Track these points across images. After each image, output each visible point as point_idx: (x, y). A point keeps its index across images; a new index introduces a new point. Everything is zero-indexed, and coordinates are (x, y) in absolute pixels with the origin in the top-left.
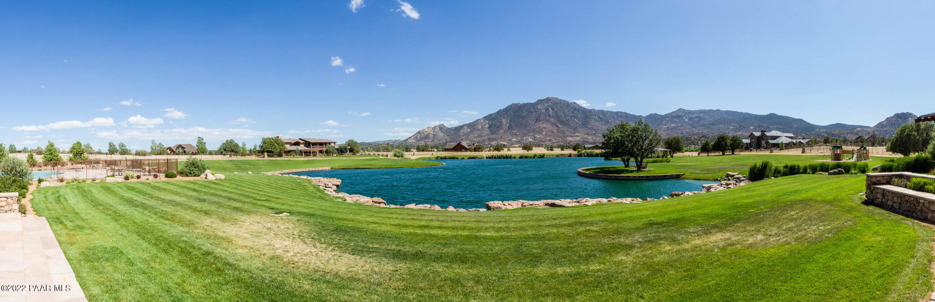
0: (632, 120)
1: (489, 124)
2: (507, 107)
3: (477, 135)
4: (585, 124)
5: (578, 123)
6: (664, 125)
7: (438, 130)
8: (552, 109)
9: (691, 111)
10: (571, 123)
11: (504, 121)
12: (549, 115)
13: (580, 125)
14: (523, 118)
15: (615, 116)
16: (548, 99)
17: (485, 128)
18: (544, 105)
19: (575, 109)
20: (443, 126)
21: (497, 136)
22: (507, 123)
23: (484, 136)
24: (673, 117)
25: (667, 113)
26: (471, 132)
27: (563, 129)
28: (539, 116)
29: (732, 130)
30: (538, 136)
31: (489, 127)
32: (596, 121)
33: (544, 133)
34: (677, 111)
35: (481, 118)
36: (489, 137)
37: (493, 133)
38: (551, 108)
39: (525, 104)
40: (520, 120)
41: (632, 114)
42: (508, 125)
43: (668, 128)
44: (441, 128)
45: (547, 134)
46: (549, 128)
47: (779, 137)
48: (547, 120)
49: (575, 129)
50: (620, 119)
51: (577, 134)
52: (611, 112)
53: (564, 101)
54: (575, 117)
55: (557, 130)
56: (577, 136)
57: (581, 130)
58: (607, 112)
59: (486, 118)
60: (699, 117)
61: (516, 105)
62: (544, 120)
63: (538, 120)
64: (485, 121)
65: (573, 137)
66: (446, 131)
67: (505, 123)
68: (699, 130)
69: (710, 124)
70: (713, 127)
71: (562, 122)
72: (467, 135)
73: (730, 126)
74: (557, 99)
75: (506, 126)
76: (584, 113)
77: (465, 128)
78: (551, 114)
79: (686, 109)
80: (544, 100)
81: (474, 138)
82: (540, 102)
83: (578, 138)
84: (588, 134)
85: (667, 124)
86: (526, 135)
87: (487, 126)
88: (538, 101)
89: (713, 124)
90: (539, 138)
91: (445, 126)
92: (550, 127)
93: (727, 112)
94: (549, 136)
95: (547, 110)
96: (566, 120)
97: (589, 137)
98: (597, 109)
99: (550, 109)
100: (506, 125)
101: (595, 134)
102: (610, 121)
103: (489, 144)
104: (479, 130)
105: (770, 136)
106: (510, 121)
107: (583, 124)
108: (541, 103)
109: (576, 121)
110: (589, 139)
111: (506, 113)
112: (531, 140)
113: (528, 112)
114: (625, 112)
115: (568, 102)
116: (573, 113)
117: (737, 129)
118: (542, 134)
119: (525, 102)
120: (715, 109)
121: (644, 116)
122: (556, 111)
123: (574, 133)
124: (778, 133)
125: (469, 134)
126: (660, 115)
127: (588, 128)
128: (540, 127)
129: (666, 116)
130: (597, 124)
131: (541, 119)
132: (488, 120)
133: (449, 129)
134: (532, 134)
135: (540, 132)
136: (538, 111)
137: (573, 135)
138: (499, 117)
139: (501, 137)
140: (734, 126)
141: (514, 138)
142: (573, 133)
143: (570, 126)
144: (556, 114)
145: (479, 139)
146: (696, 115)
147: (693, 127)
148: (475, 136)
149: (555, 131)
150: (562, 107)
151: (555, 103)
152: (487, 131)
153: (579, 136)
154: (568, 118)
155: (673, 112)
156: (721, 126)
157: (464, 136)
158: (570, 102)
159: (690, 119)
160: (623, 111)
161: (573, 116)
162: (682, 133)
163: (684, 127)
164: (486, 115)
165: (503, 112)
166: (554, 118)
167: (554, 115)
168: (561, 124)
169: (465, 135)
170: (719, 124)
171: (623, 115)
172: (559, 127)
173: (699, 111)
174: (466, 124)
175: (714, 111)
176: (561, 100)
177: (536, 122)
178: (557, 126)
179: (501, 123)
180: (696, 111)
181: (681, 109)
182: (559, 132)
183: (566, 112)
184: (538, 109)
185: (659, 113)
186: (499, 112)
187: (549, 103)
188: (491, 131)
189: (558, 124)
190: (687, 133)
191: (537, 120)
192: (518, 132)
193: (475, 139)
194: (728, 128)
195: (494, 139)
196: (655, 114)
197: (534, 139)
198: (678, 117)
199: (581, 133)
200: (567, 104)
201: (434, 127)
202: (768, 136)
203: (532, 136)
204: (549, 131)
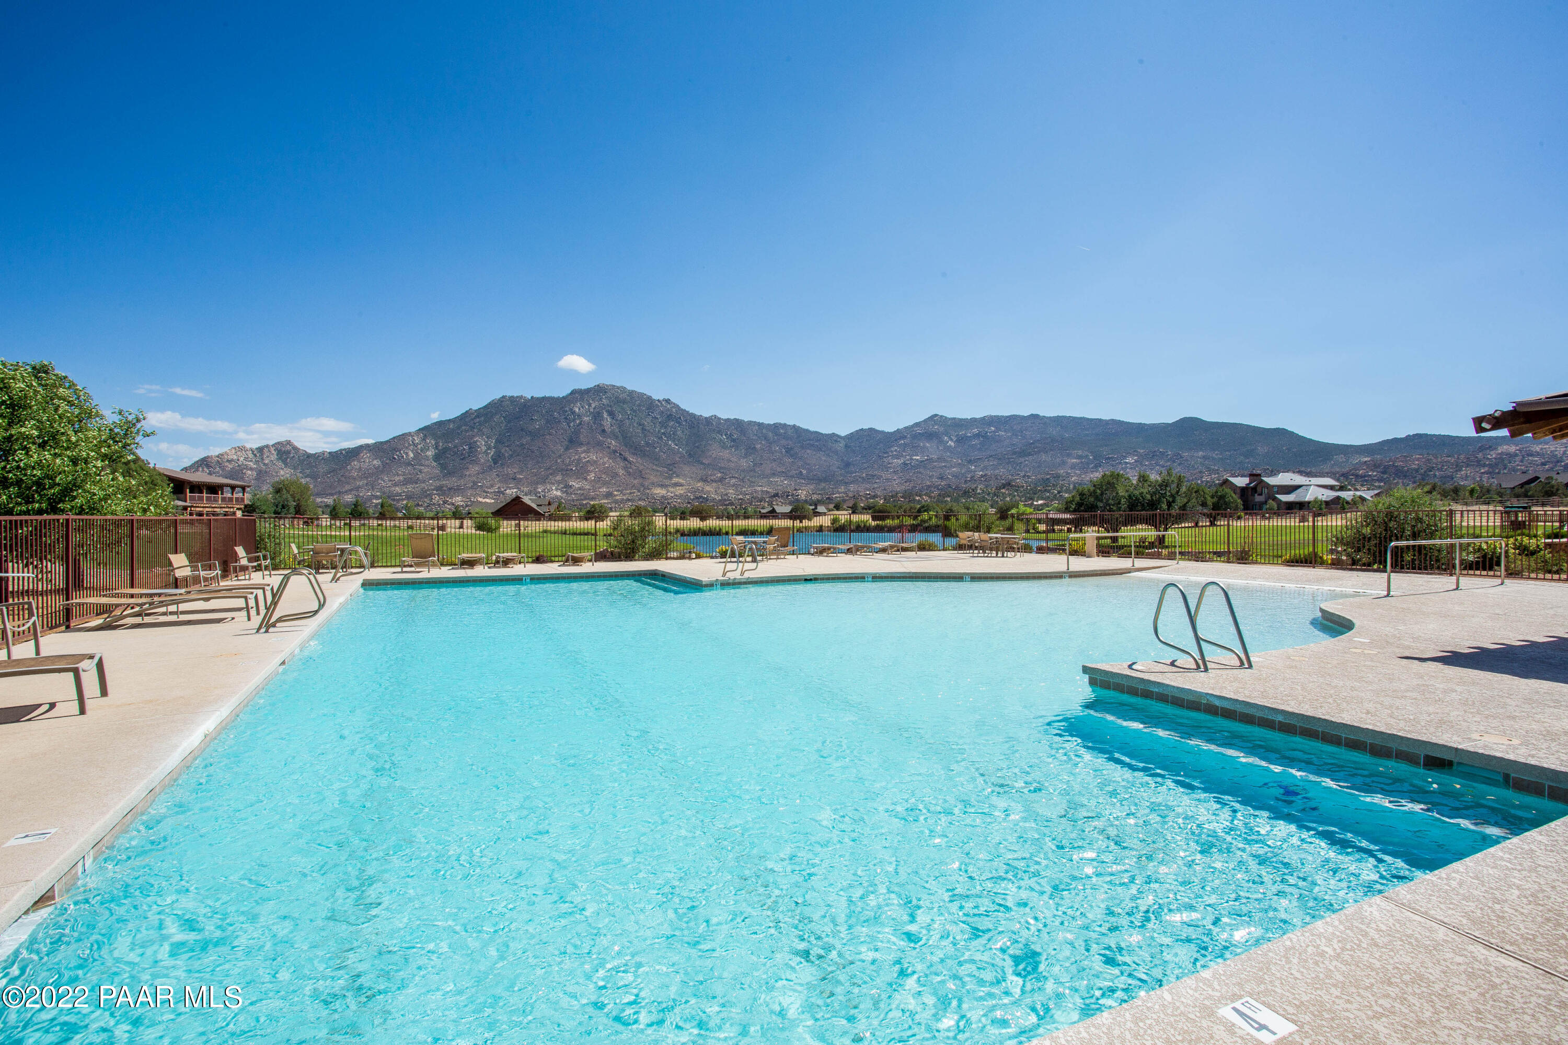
0: (812, 445)
1: (437, 448)
2: (490, 404)
3: (401, 478)
4: (695, 455)
5: (679, 452)
6: (893, 457)
7: (274, 457)
8: (611, 414)
9: (961, 420)
10: (661, 450)
11: (481, 442)
12: (604, 431)
13: (682, 457)
14: (534, 435)
15: (770, 434)
16: (599, 391)
17: (427, 458)
18: (590, 405)
19: (670, 417)
20: (289, 448)
21: (462, 482)
22: (489, 448)
23: (424, 482)
24: (915, 437)
25: (901, 427)
26: (385, 469)
27: (641, 468)
28: (577, 432)
29: (1073, 467)
30: (575, 484)
31: (437, 458)
32: (724, 447)
33: (592, 476)
34: (925, 421)
35: (413, 429)
36: (438, 483)
37: (451, 474)
38: (608, 411)
39: (538, 399)
40: (524, 441)
41: (812, 429)
42: (492, 452)
43: (905, 464)
44: (285, 451)
45: (598, 479)
46: (604, 463)
47: (1299, 487)
48: (600, 444)
49: (671, 469)
50: (783, 442)
51: (675, 480)
52: (760, 425)
53: (640, 395)
54: (669, 438)
55: (625, 468)
56: (676, 485)
57: (686, 469)
58: (750, 423)
59: (427, 431)
60: (985, 436)
61: (512, 399)
62: (588, 443)
63: (573, 442)
64: (424, 439)
65: (667, 486)
66: (301, 462)
67: (484, 448)
68: (985, 468)
69: (1015, 453)
70: (1022, 460)
71: (637, 450)
72: (371, 476)
73: (1069, 455)
74: (623, 389)
75: (488, 454)
76: (691, 427)
77: (366, 455)
78: (608, 429)
79: (950, 415)
80: (588, 391)
81: (396, 485)
82: (578, 395)
83: (680, 491)
84: (704, 480)
85: (902, 456)
86: (544, 481)
87: (430, 453)
88: (573, 392)
89: (1023, 453)
90: (580, 489)
91: (296, 449)
92: (607, 462)
93: (1059, 421)
94: (605, 483)
95: (597, 416)
96: (647, 444)
97: (708, 488)
98: (724, 416)
99: (605, 415)
100: (486, 453)
101: (721, 480)
102: (758, 446)
103: (445, 502)
104: (409, 464)
105: (1279, 486)
106: (498, 441)
107: (690, 455)
108: (582, 399)
109: (673, 446)
110: (709, 492)
111: (485, 421)
112: (559, 493)
113: (548, 421)
114: (794, 426)
115: (649, 398)
116: (663, 425)
117: (1088, 464)
118: (586, 479)
119: (539, 394)
121: (843, 434)
122: (622, 421)
123: (671, 478)
124: (1298, 479)
125: (379, 471)
126: (882, 432)
127: (702, 463)
128: (579, 460)
129: (899, 435)
130: (725, 454)
131: (582, 438)
132: (436, 436)
133: (309, 456)
134: (559, 478)
135: (581, 473)
136: (574, 420)
137: (667, 482)
138: (466, 431)
139: (475, 483)
140: (1079, 457)
141: (510, 488)
142: (666, 478)
143: (657, 459)
144: (620, 427)
145: (410, 488)
146: (976, 431)
147: (970, 462)
148: (397, 478)
149: (621, 472)
150: (635, 411)
151: (619, 401)
152: (430, 468)
153: (682, 485)
154: (653, 439)
155: (917, 425)
156: (1044, 457)
157: (361, 478)
158: (655, 397)
159: (961, 440)
160: (790, 422)
161: (664, 434)
162: (942, 478)
163: (945, 461)
165: (478, 416)
166: (616, 438)
167: (617, 430)
168: (634, 454)
169: (365, 476)
170: (1039, 452)
171: (790, 432)
172: (630, 462)
173: (983, 419)
174: (368, 446)
175: (1023, 418)
176: (632, 392)
177: (567, 449)
178: (625, 459)
179: (473, 447)
180: (974, 420)
181: (936, 415)
182: (629, 474)
183: (647, 422)
184: (573, 413)
185: (879, 428)
186: (466, 417)
187: (601, 399)
188: (443, 467)
189: (627, 455)
190: (955, 476)
191: (571, 441)
192: (521, 472)
193: (398, 489)
194: (1064, 463)
195: (457, 490)
196: (871, 430)
197: (566, 492)
198: (930, 436)
199: (685, 476)
200: (649, 404)
201: (261, 449)
202: (1273, 486)
203: (559, 482)
204: (606, 471)
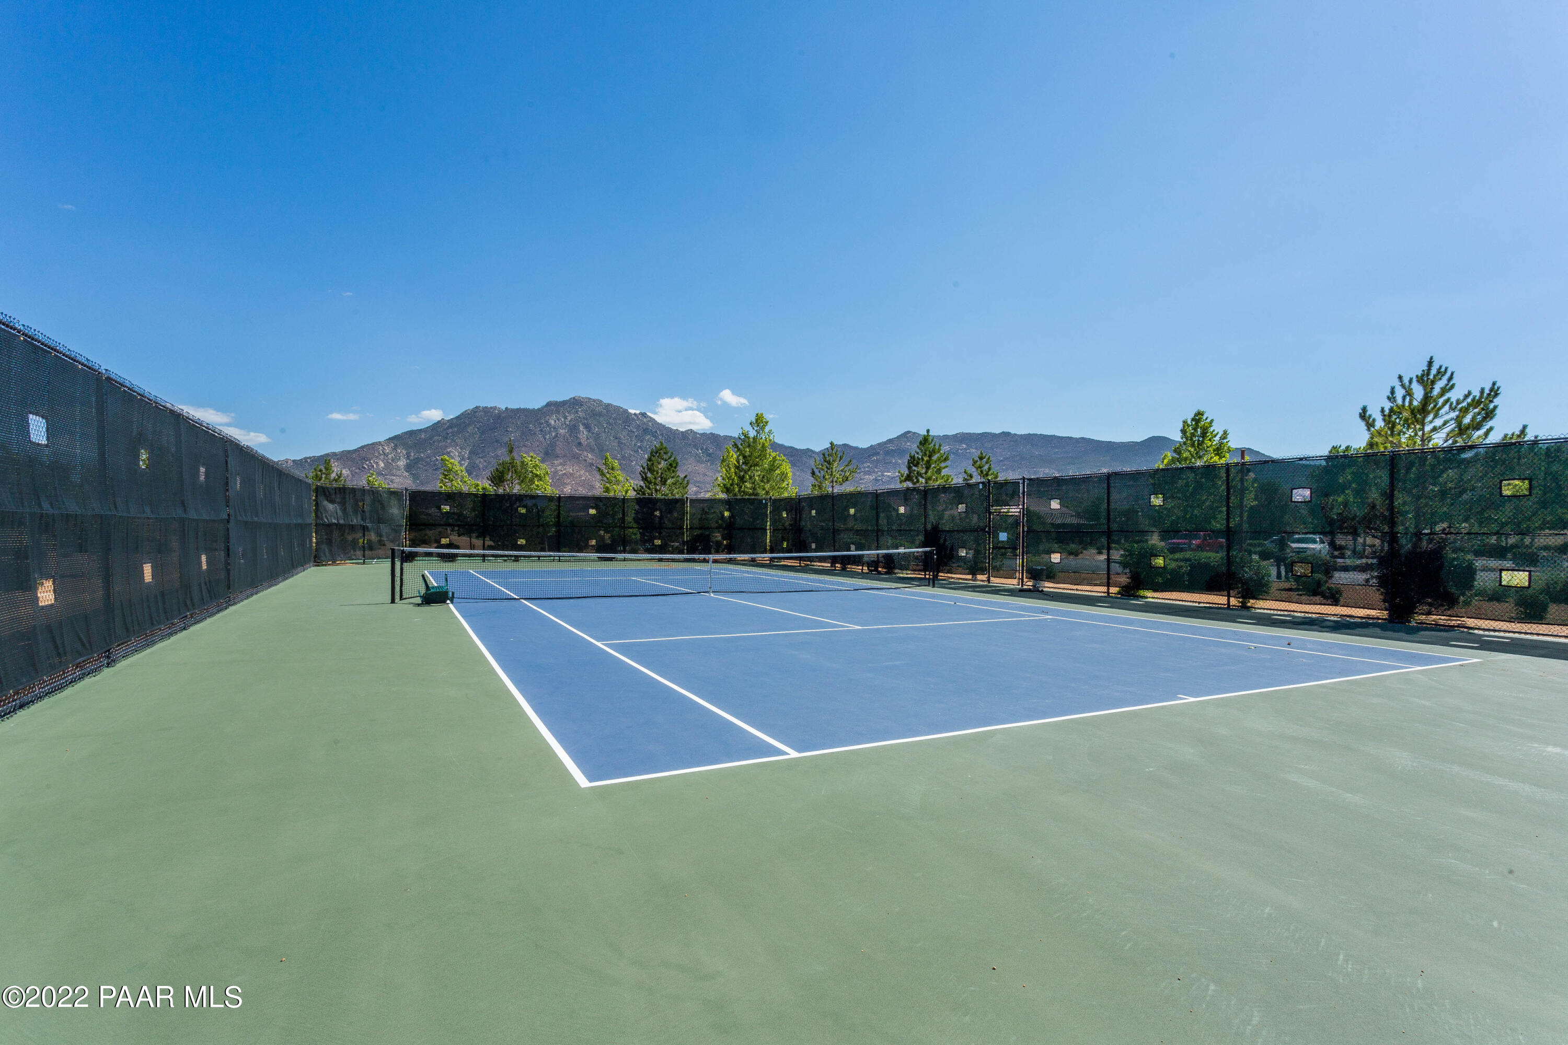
1: (408, 457)
2: (463, 414)
6: (866, 473)
8: (587, 427)
11: (454, 453)
12: (580, 444)
16: (575, 403)
17: (398, 468)
18: (565, 418)
19: (646, 431)
22: (463, 459)
24: (888, 453)
25: (874, 443)
28: (553, 445)
31: (408, 468)
32: (700, 461)
34: (898, 437)
38: (584, 424)
39: (512, 410)
43: (876, 480)
46: (580, 476)
48: (576, 457)
53: (617, 409)
59: (397, 440)
60: (956, 453)
61: (486, 410)
62: (564, 456)
63: (549, 454)
64: (395, 449)
76: (668, 441)
78: (584, 441)
80: (564, 403)
82: (553, 407)
85: (874, 472)
87: (401, 463)
88: (549, 404)
93: (1028, 437)
95: (573, 429)
96: (624, 457)
98: (700, 430)
99: (581, 428)
106: (472, 452)
108: (558, 412)
111: (458, 432)
113: (523, 433)
115: (625, 411)
116: (639, 438)
119: (514, 406)
120: (997, 431)
122: (598, 434)
126: (856, 448)
128: (556, 472)
129: (872, 451)
130: (701, 468)
131: (558, 451)
132: (406, 446)
136: (550, 432)
138: (439, 442)
144: (596, 440)
150: (611, 424)
151: (594, 414)
154: (628, 452)
155: (890, 441)
158: (631, 411)
161: (640, 447)
164: (399, 432)
165: (451, 427)
166: (592, 450)
167: (593, 443)
173: (955, 436)
175: (995, 435)
176: (608, 406)
180: (946, 437)
181: (909, 432)
183: (623, 435)
184: (549, 425)
186: (438, 427)
187: (577, 412)
188: (415, 477)
191: (547, 453)
196: (845, 445)
198: (902, 452)
200: (625, 418)
204: (582, 484)
